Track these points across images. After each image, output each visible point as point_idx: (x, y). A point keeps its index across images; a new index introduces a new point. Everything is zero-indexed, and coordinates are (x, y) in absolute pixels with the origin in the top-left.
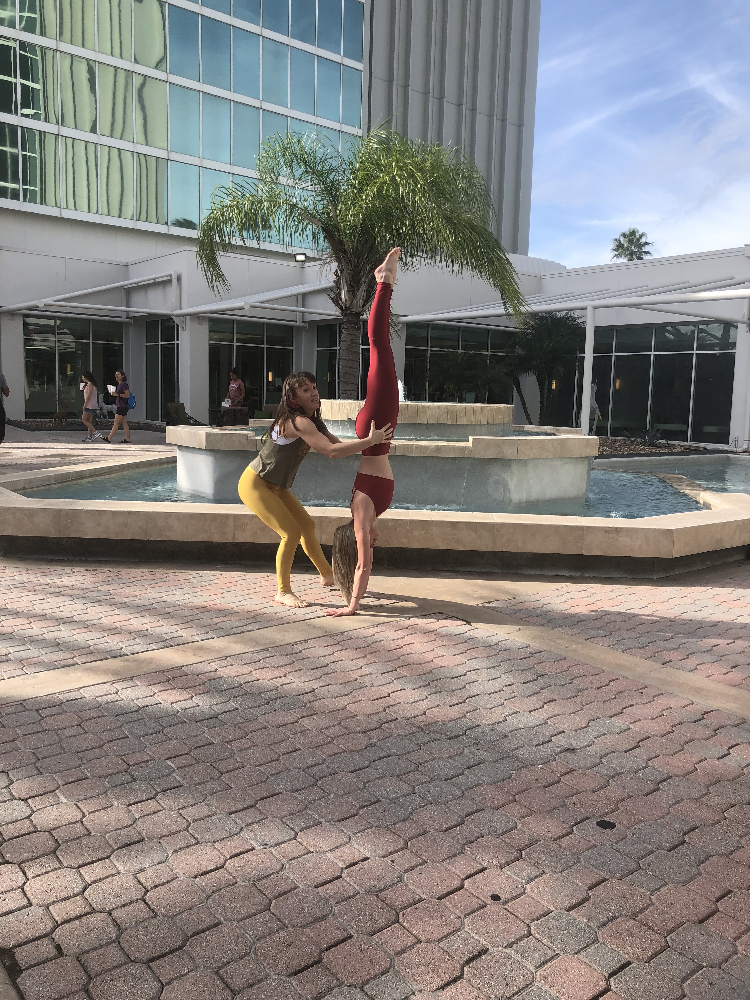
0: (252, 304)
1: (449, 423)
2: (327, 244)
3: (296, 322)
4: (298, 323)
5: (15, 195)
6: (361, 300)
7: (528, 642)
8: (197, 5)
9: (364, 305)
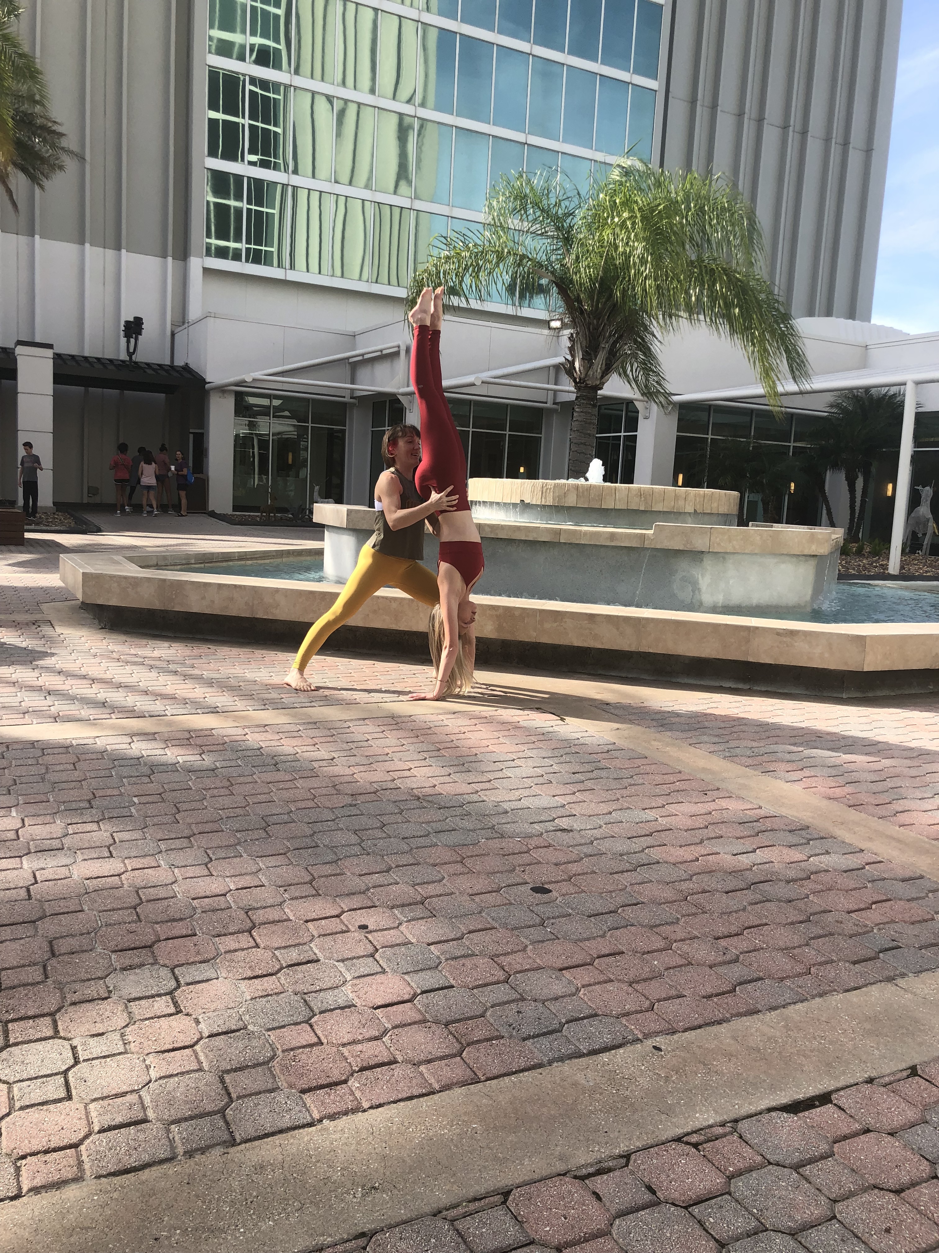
0: (485, 379)
1: (642, 508)
2: (561, 303)
3: (546, 403)
4: (548, 405)
5: (237, 256)
6: (599, 370)
7: (613, 741)
8: (455, 22)
9: (602, 377)
